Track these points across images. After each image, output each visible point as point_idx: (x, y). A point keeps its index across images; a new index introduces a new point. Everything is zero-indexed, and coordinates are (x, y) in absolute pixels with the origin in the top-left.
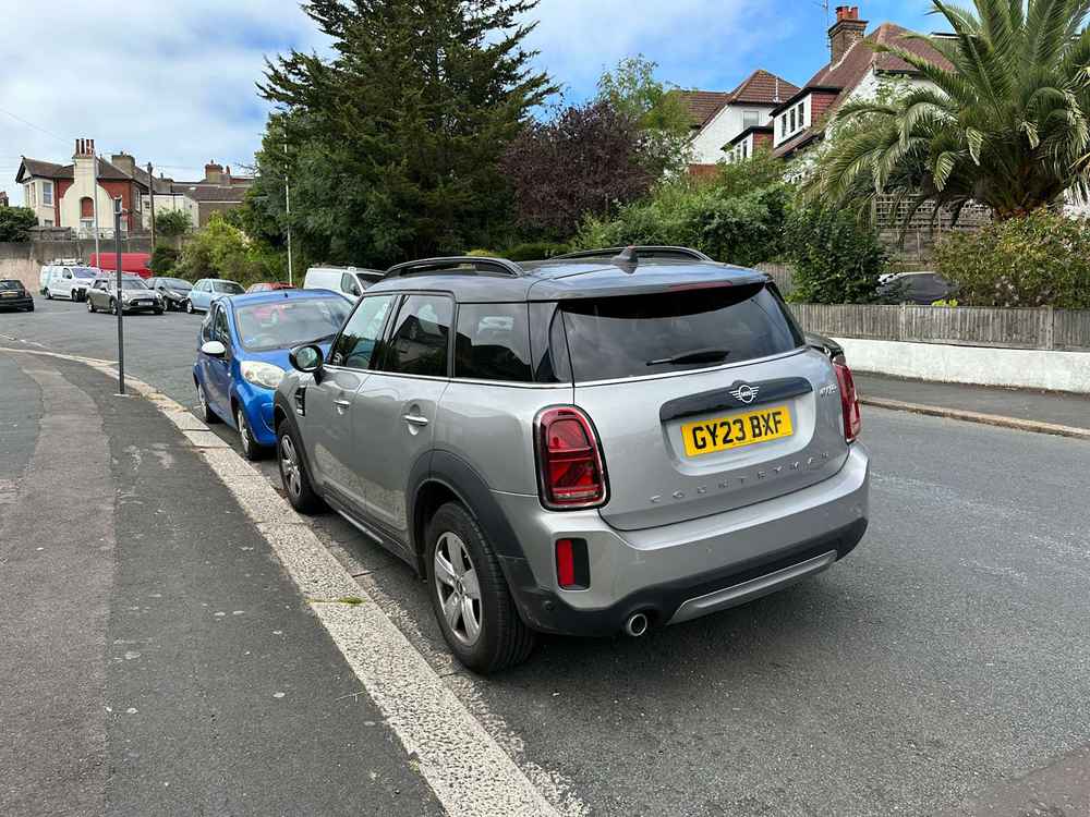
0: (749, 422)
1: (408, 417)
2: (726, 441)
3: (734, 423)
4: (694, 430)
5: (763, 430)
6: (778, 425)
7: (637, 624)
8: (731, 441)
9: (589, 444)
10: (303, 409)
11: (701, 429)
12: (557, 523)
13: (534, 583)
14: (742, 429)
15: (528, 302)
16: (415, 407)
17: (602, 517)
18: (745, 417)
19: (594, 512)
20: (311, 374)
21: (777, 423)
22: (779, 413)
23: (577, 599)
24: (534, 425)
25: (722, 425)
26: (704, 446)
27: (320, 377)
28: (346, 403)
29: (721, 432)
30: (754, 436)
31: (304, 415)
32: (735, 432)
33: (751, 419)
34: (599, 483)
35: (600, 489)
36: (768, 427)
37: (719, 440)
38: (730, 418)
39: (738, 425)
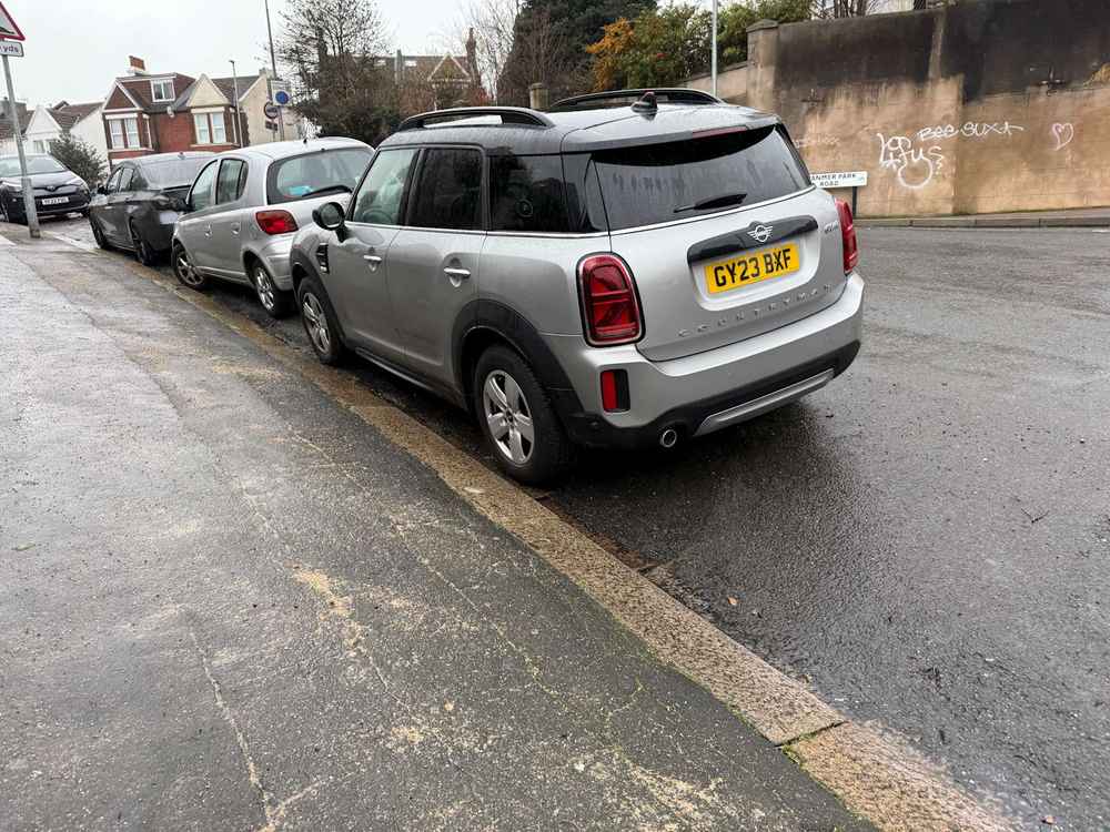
0: (763, 260)
1: (447, 270)
2: (743, 278)
3: (750, 261)
4: (716, 270)
5: (775, 266)
6: (788, 262)
7: (669, 438)
8: (747, 278)
9: (627, 287)
10: (327, 266)
11: (722, 268)
12: (601, 358)
13: (582, 410)
14: (756, 267)
15: (561, 154)
16: (455, 261)
17: (638, 351)
18: (759, 254)
19: (632, 348)
20: (334, 232)
21: (786, 259)
22: (788, 250)
23: (619, 419)
24: (577, 271)
25: (739, 264)
26: (724, 283)
27: (343, 234)
28: (378, 259)
29: (739, 270)
30: (768, 272)
31: (328, 272)
32: (751, 270)
33: (765, 257)
34: (636, 320)
35: (637, 325)
36: (779, 264)
37: (737, 277)
38: (745, 256)
39: (754, 262)
